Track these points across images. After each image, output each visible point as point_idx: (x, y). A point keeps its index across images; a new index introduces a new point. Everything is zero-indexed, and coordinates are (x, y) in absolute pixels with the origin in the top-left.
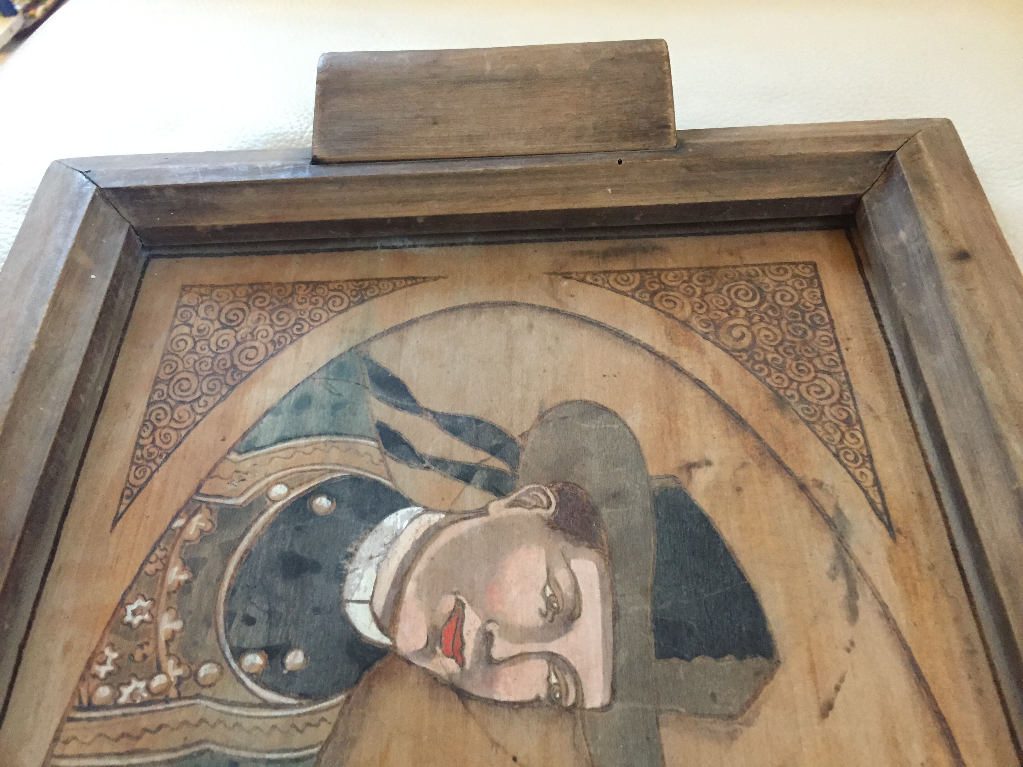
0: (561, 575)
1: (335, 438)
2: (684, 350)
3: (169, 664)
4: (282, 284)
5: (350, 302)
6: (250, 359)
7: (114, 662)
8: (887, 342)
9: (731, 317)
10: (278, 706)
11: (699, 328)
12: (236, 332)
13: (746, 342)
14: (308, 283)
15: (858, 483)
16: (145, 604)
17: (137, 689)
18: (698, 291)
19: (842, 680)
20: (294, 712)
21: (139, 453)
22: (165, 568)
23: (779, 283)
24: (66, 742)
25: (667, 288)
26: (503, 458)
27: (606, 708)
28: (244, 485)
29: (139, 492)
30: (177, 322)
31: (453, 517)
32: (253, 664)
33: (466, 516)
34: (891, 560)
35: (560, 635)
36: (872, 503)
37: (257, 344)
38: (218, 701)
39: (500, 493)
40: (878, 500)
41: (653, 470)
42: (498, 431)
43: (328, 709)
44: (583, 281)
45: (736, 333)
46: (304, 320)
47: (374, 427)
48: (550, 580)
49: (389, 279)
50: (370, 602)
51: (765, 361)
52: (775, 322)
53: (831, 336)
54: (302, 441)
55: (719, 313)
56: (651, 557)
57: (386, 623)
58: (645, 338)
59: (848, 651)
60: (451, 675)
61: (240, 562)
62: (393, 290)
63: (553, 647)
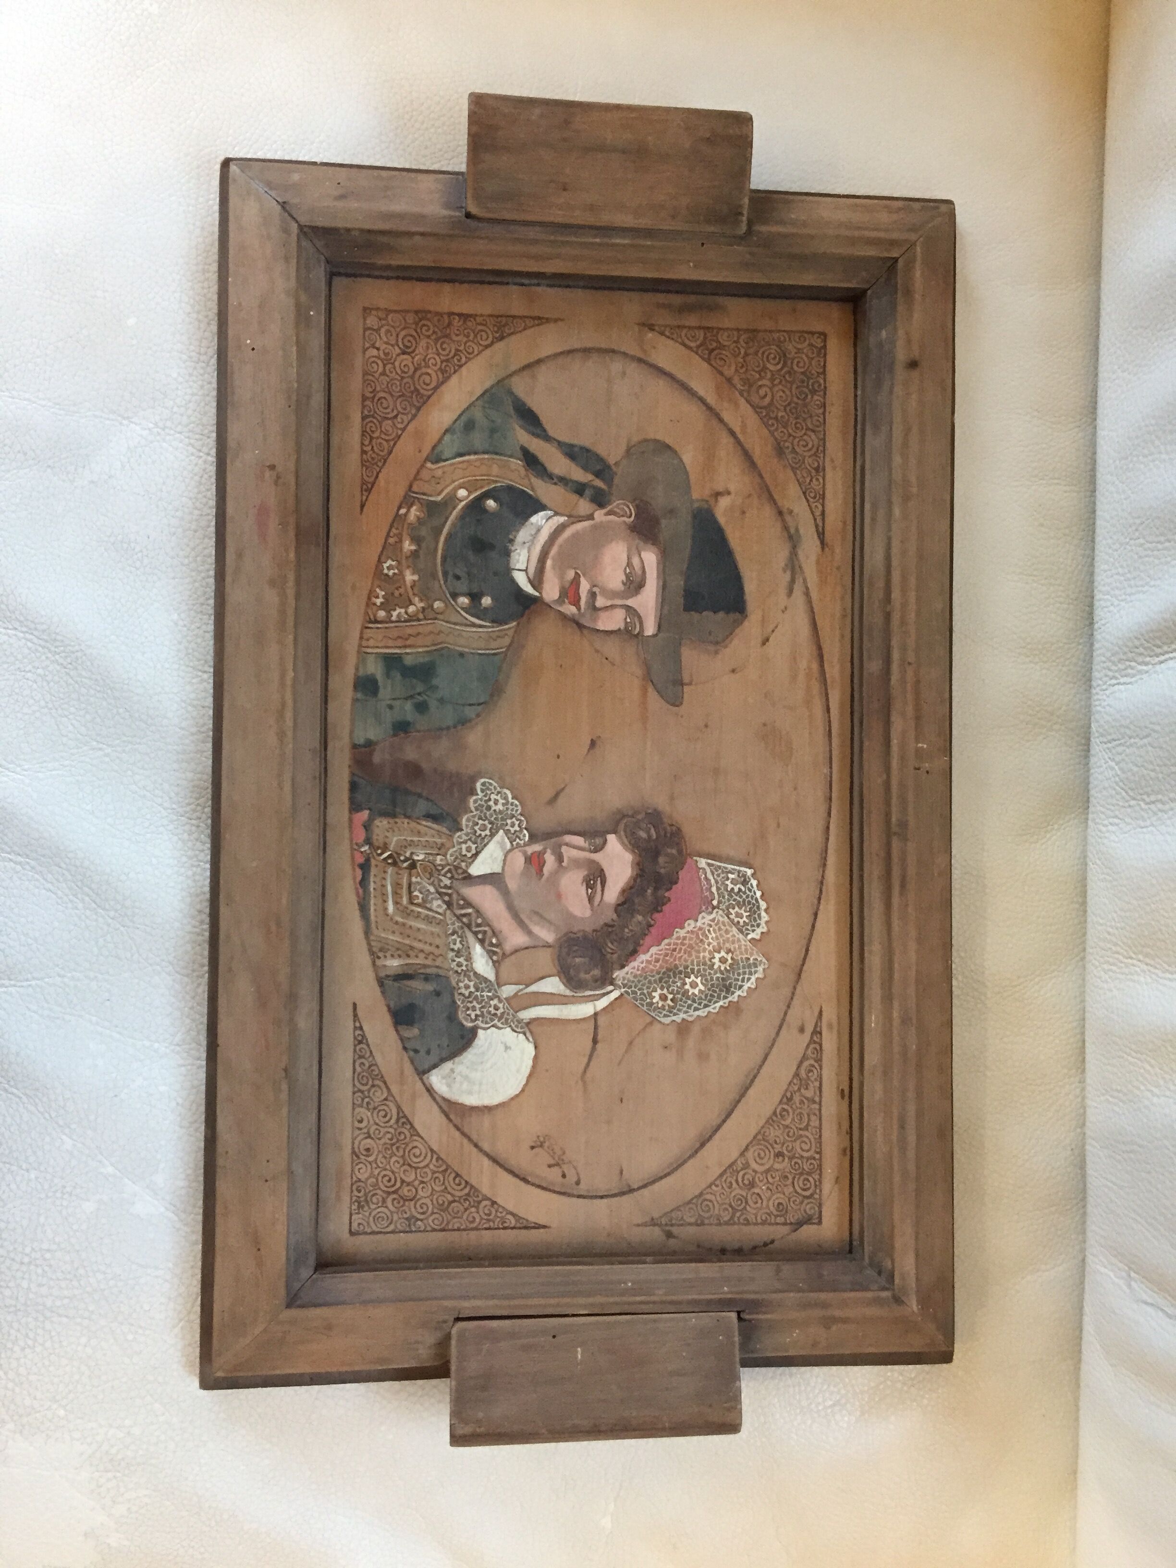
0: (636, 561)
1: (495, 457)
2: (726, 404)
3: (416, 600)
4: (441, 315)
5: (494, 337)
6: (428, 385)
7: (383, 597)
8: (856, 409)
9: (761, 378)
10: (480, 626)
11: (739, 386)
12: (413, 358)
13: (767, 400)
14: (460, 315)
15: (812, 513)
16: (394, 563)
17: (400, 613)
18: (742, 351)
19: (776, 627)
20: (490, 630)
21: (364, 456)
22: (401, 541)
23: (799, 351)
24: (368, 640)
25: (722, 347)
26: (603, 480)
27: (654, 636)
28: (439, 487)
29: (372, 487)
30: (367, 345)
31: (572, 519)
32: (463, 603)
33: (581, 519)
34: (818, 562)
35: (632, 596)
36: (817, 526)
37: (429, 371)
38: (447, 622)
39: (601, 505)
40: (821, 524)
41: (695, 495)
42: (600, 459)
43: (510, 628)
44: (662, 334)
45: (762, 392)
46: (460, 351)
47: (518, 448)
48: (629, 564)
49: (521, 317)
50: (526, 571)
51: (776, 418)
52: (789, 385)
53: (822, 400)
54: (472, 457)
55: (754, 373)
56: (687, 552)
57: (536, 583)
58: (702, 393)
59: (783, 612)
60: (573, 615)
61: (446, 540)
62: (525, 329)
63: (630, 602)
